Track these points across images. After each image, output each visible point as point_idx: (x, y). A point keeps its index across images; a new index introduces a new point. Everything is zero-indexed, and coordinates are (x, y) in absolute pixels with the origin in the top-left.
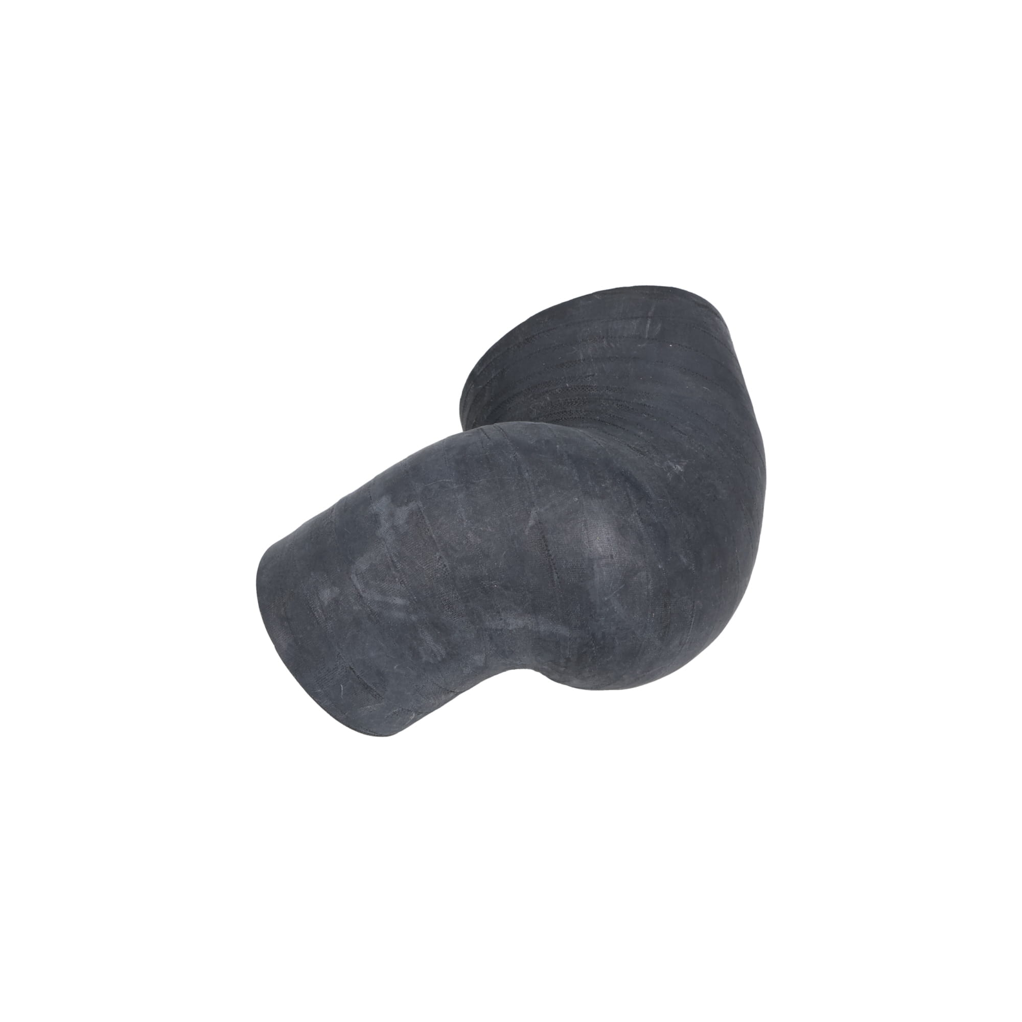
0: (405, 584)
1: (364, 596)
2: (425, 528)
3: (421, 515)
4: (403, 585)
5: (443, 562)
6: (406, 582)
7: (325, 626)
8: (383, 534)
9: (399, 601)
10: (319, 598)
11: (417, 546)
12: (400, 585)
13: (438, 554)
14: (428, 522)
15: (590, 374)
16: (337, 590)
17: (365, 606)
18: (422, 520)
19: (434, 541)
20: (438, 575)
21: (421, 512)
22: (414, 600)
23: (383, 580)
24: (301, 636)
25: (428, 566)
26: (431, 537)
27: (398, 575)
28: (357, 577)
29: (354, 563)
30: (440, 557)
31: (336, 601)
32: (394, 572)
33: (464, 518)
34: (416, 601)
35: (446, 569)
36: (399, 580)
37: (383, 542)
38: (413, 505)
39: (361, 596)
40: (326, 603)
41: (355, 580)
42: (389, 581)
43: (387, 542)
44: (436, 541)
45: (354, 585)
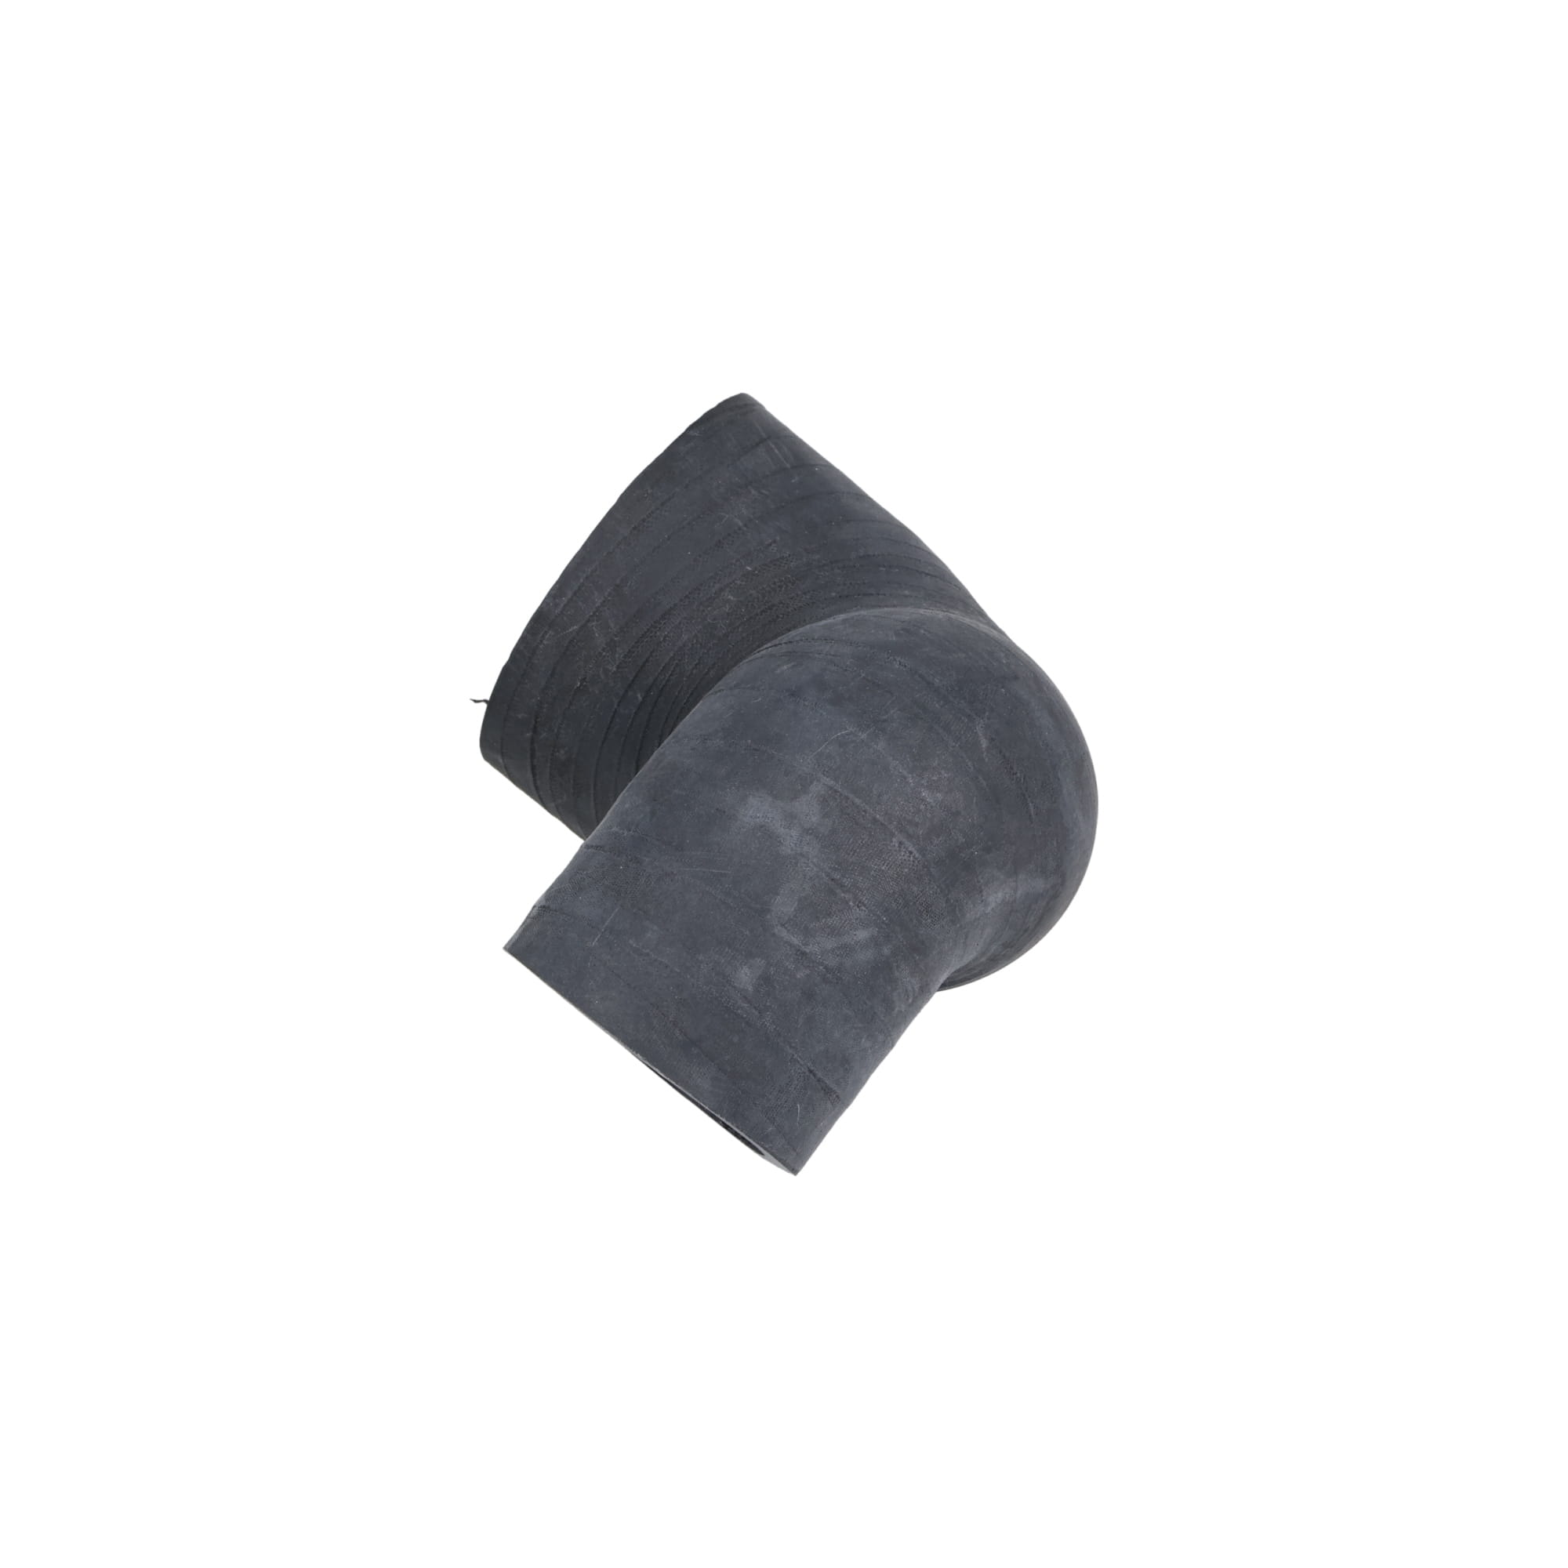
0: (865, 906)
1: (808, 951)
2: (859, 812)
3: (841, 795)
4: (863, 908)
5: (907, 849)
6: (866, 902)
7: (763, 1024)
8: (794, 848)
9: (862, 935)
10: (735, 987)
11: (860, 842)
12: (858, 910)
13: (894, 840)
14: (857, 801)
15: (770, 541)
16: (759, 962)
17: (815, 964)
18: (847, 802)
19: (882, 824)
20: (906, 870)
21: (836, 791)
22: (883, 922)
23: (829, 915)
24: (727, 1057)
25: (888, 864)
26: (875, 820)
27: (851, 896)
28: (786, 928)
29: (769, 911)
30: (901, 843)
31: (766, 980)
32: (843, 895)
33: (905, 773)
34: (886, 924)
35: (914, 857)
36: (854, 903)
37: (803, 860)
38: (816, 788)
39: (804, 954)
40: (750, 988)
41: (784, 934)
42: (839, 911)
43: (810, 857)
44: (886, 823)
45: (786, 942)
